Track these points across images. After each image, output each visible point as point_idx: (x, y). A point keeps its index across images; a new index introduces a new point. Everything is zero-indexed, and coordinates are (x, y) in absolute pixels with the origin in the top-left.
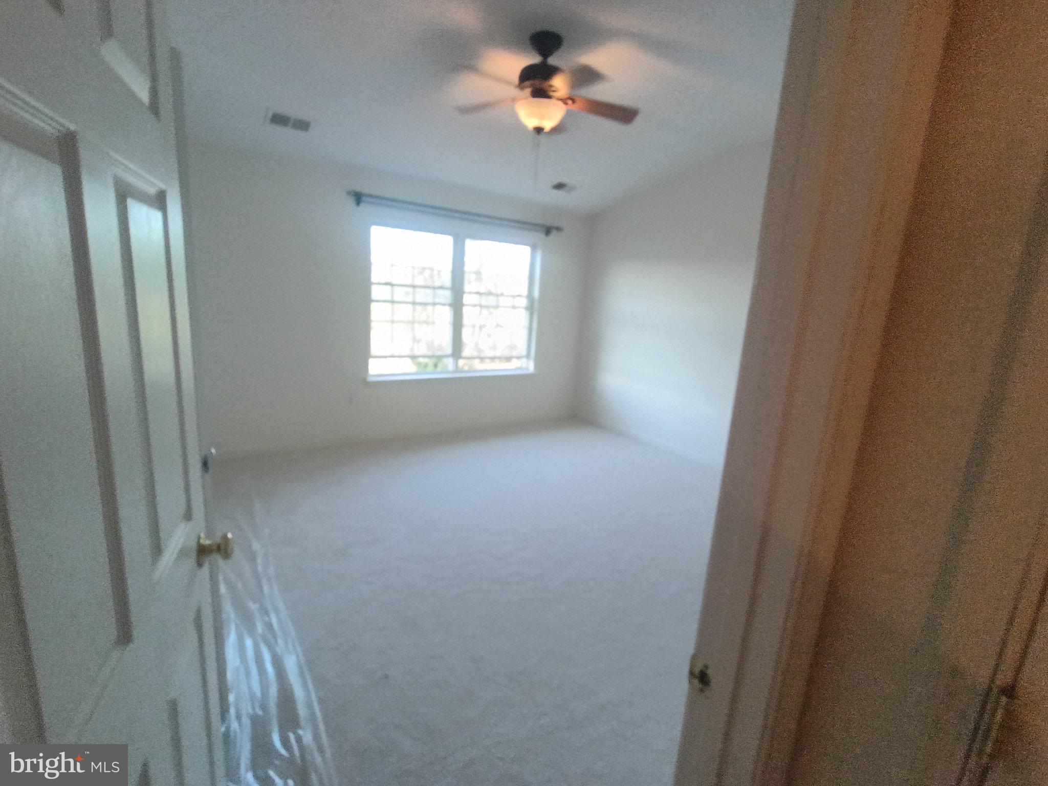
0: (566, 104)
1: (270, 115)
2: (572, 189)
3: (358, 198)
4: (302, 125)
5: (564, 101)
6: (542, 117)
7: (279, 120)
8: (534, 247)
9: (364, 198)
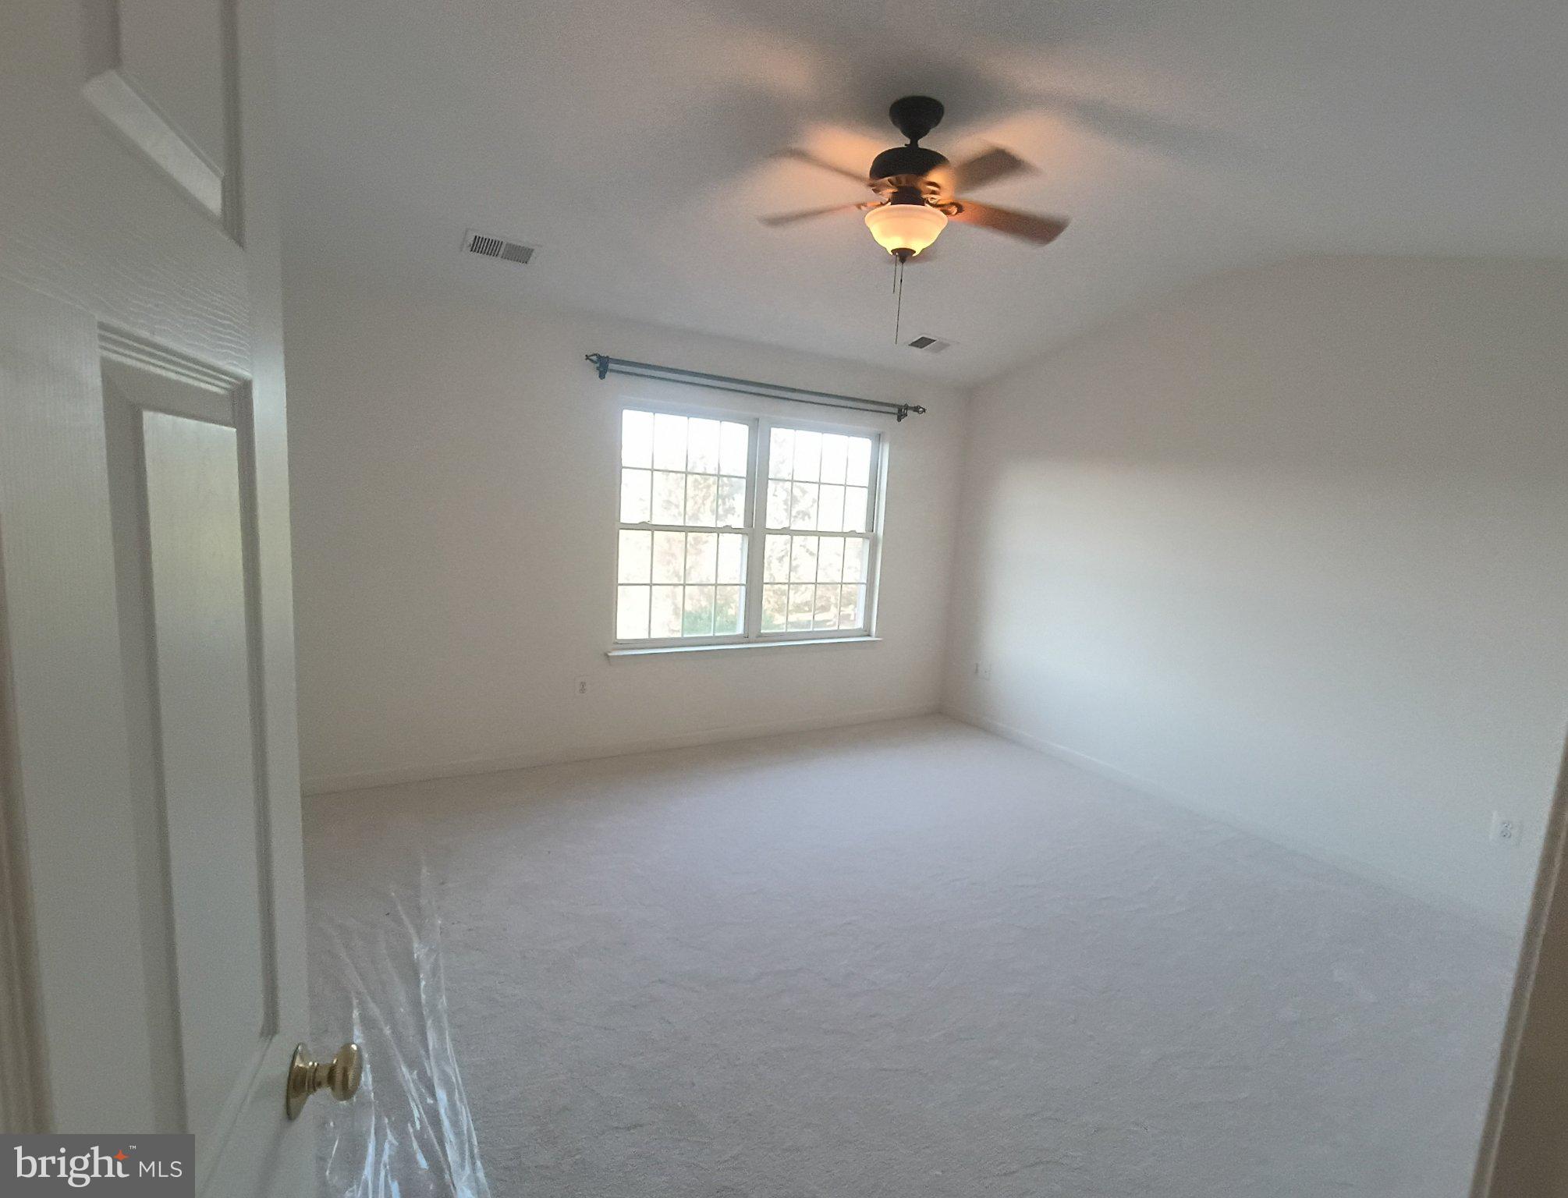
0: (947, 213)
1: (471, 240)
2: (943, 346)
3: (603, 365)
4: (521, 255)
5: (944, 208)
6: (908, 234)
7: (483, 246)
8: (878, 438)
9: (611, 366)
